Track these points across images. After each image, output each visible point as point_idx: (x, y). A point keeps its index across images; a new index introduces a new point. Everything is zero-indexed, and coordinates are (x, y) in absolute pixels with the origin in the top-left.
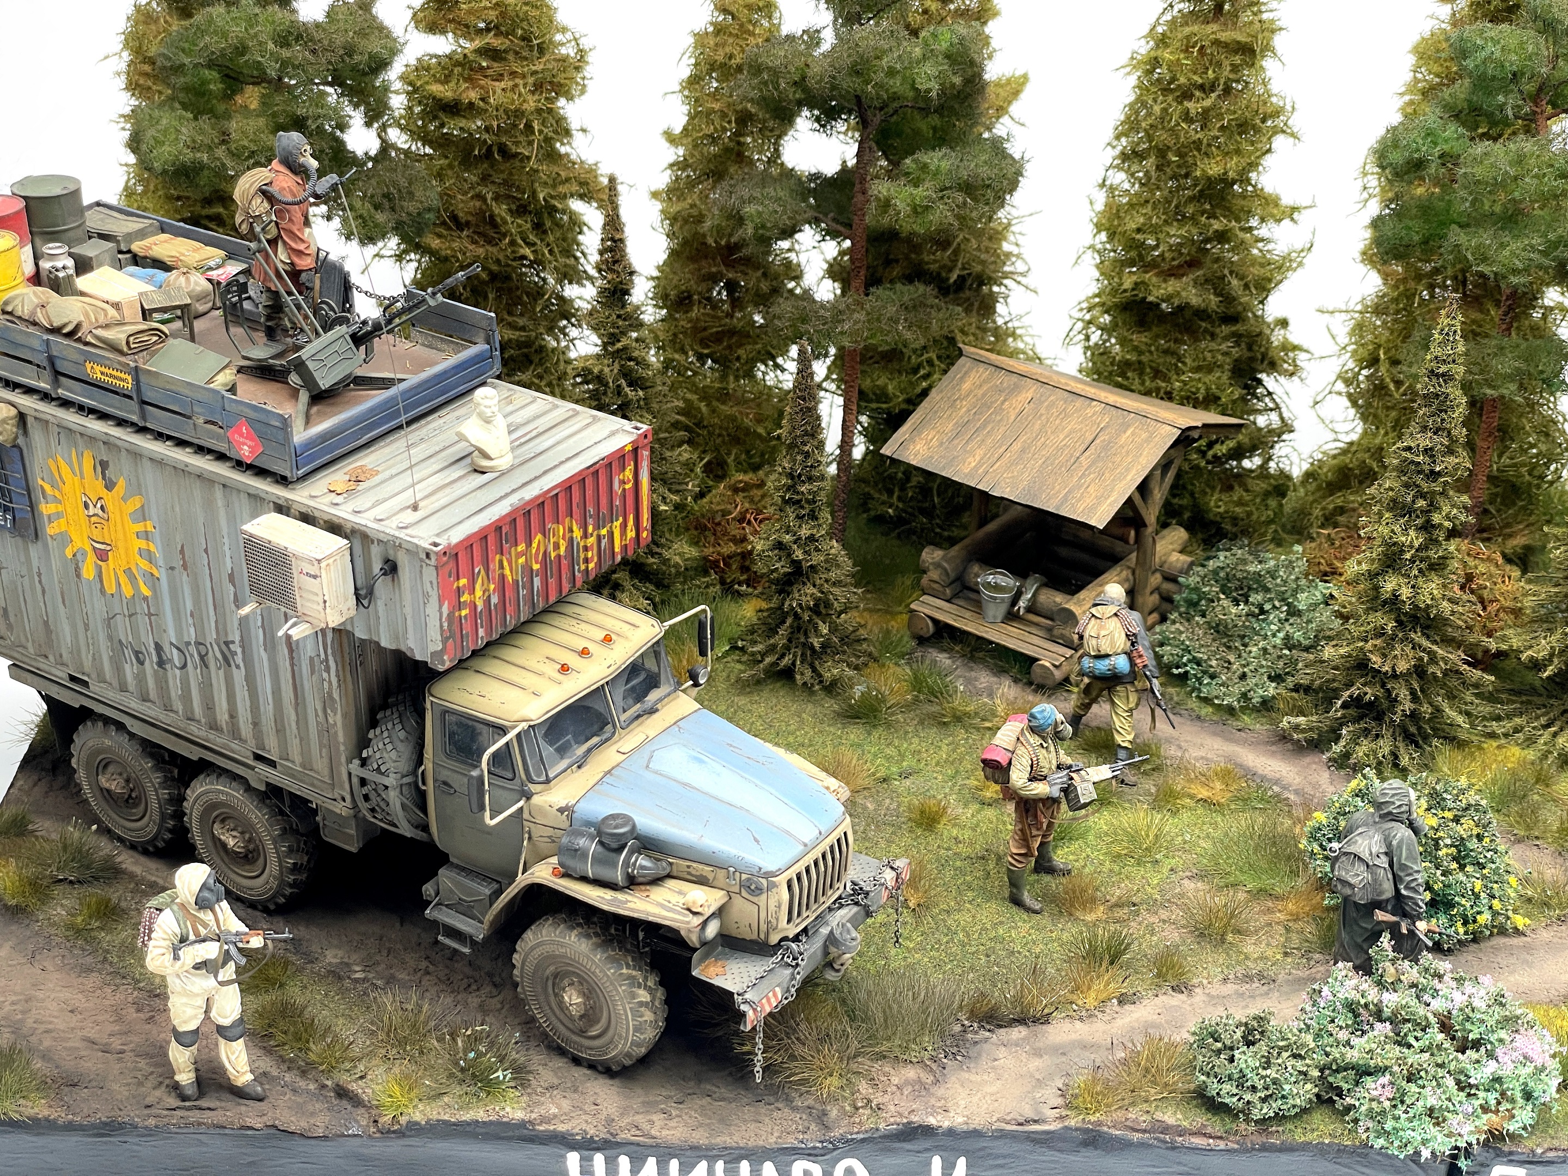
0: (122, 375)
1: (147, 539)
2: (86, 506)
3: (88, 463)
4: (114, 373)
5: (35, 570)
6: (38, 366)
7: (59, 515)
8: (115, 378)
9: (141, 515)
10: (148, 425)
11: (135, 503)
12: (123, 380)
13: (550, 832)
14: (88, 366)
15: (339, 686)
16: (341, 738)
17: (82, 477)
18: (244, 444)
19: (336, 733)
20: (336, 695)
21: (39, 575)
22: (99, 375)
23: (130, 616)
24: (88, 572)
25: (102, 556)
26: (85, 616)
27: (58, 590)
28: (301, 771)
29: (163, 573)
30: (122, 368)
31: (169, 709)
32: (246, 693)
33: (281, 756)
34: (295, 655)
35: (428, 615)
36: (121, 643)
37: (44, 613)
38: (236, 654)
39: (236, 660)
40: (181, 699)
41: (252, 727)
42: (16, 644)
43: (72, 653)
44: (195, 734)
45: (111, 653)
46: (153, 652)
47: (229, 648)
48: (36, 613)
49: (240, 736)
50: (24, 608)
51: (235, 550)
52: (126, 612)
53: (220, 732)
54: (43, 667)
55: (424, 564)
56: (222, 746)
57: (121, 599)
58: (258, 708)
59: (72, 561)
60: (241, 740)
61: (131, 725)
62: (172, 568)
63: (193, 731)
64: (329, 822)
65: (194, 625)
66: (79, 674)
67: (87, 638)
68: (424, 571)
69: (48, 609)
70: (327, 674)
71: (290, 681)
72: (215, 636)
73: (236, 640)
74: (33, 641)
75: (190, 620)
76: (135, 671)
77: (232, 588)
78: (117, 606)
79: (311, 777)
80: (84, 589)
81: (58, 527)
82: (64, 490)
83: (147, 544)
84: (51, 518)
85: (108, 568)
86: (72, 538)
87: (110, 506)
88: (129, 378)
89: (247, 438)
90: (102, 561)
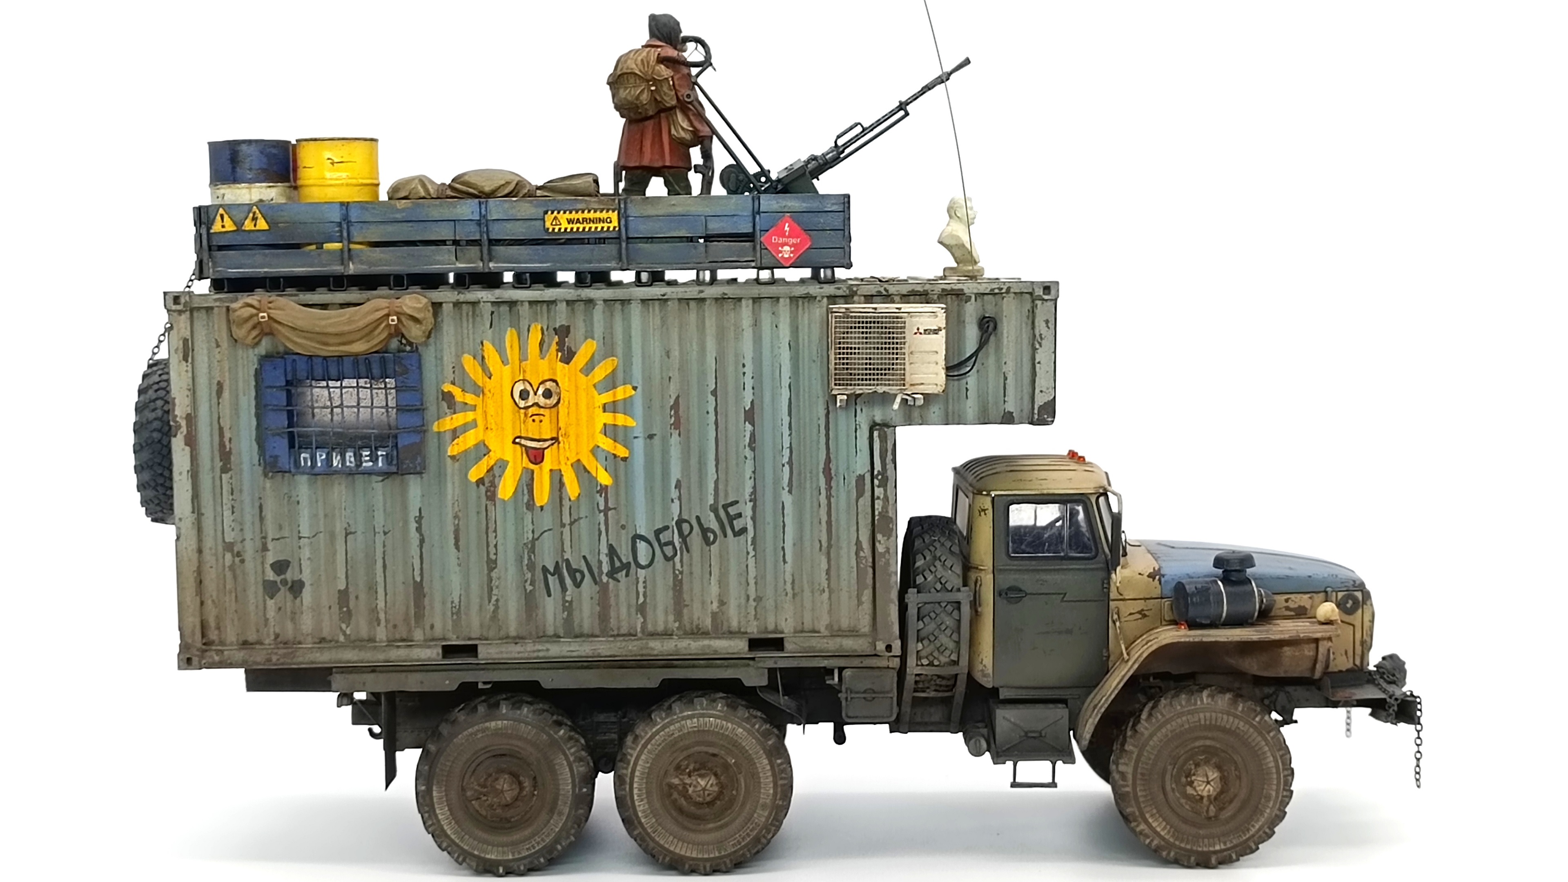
0: (604, 215)
1: (614, 412)
2: (524, 395)
3: (535, 337)
4: (592, 215)
5: (414, 513)
6: (456, 243)
7: (468, 427)
8: (592, 221)
9: (612, 381)
10: (633, 268)
11: (609, 366)
12: (600, 220)
13: (1139, 605)
14: (549, 218)
16: (893, 567)
17: (525, 359)
18: (785, 244)
19: (887, 563)
20: (892, 514)
21: (420, 519)
22: (565, 225)
23: (571, 524)
24: (506, 489)
26: (492, 550)
27: (451, 529)
28: (824, 637)
29: (639, 445)
30: (602, 207)
31: (615, 633)
32: (751, 562)
33: (795, 628)
34: (833, 484)
35: (1039, 363)
36: (545, 570)
37: (417, 572)
38: (740, 515)
39: (738, 524)
40: (642, 609)
41: (754, 604)
42: (353, 638)
43: (458, 613)
44: (655, 652)
45: (529, 588)
46: (605, 559)
47: (727, 513)
48: (400, 578)
49: (729, 627)
50: (380, 579)
51: (758, 377)
52: (566, 520)
53: (697, 633)
54: (398, 654)
55: (1039, 303)
56: (700, 652)
57: (561, 505)
58: (764, 577)
59: (480, 482)
60: (731, 632)
61: (550, 680)
62: (651, 437)
63: (652, 649)
64: (857, 693)
65: (680, 498)
66: (464, 639)
67: (490, 580)
68: (1038, 311)
69: (424, 565)
70: (882, 489)
71: (824, 519)
72: (711, 501)
73: (743, 495)
74: (387, 621)
75: (674, 494)
76: (568, 598)
77: (749, 427)
78: (547, 521)
79: (838, 640)
80: (497, 513)
81: (464, 442)
82: (489, 385)
83: (615, 418)
84: (455, 434)
85: (541, 468)
86: (490, 448)
87: (564, 383)
88: (614, 216)
89: (789, 237)
90: (536, 464)
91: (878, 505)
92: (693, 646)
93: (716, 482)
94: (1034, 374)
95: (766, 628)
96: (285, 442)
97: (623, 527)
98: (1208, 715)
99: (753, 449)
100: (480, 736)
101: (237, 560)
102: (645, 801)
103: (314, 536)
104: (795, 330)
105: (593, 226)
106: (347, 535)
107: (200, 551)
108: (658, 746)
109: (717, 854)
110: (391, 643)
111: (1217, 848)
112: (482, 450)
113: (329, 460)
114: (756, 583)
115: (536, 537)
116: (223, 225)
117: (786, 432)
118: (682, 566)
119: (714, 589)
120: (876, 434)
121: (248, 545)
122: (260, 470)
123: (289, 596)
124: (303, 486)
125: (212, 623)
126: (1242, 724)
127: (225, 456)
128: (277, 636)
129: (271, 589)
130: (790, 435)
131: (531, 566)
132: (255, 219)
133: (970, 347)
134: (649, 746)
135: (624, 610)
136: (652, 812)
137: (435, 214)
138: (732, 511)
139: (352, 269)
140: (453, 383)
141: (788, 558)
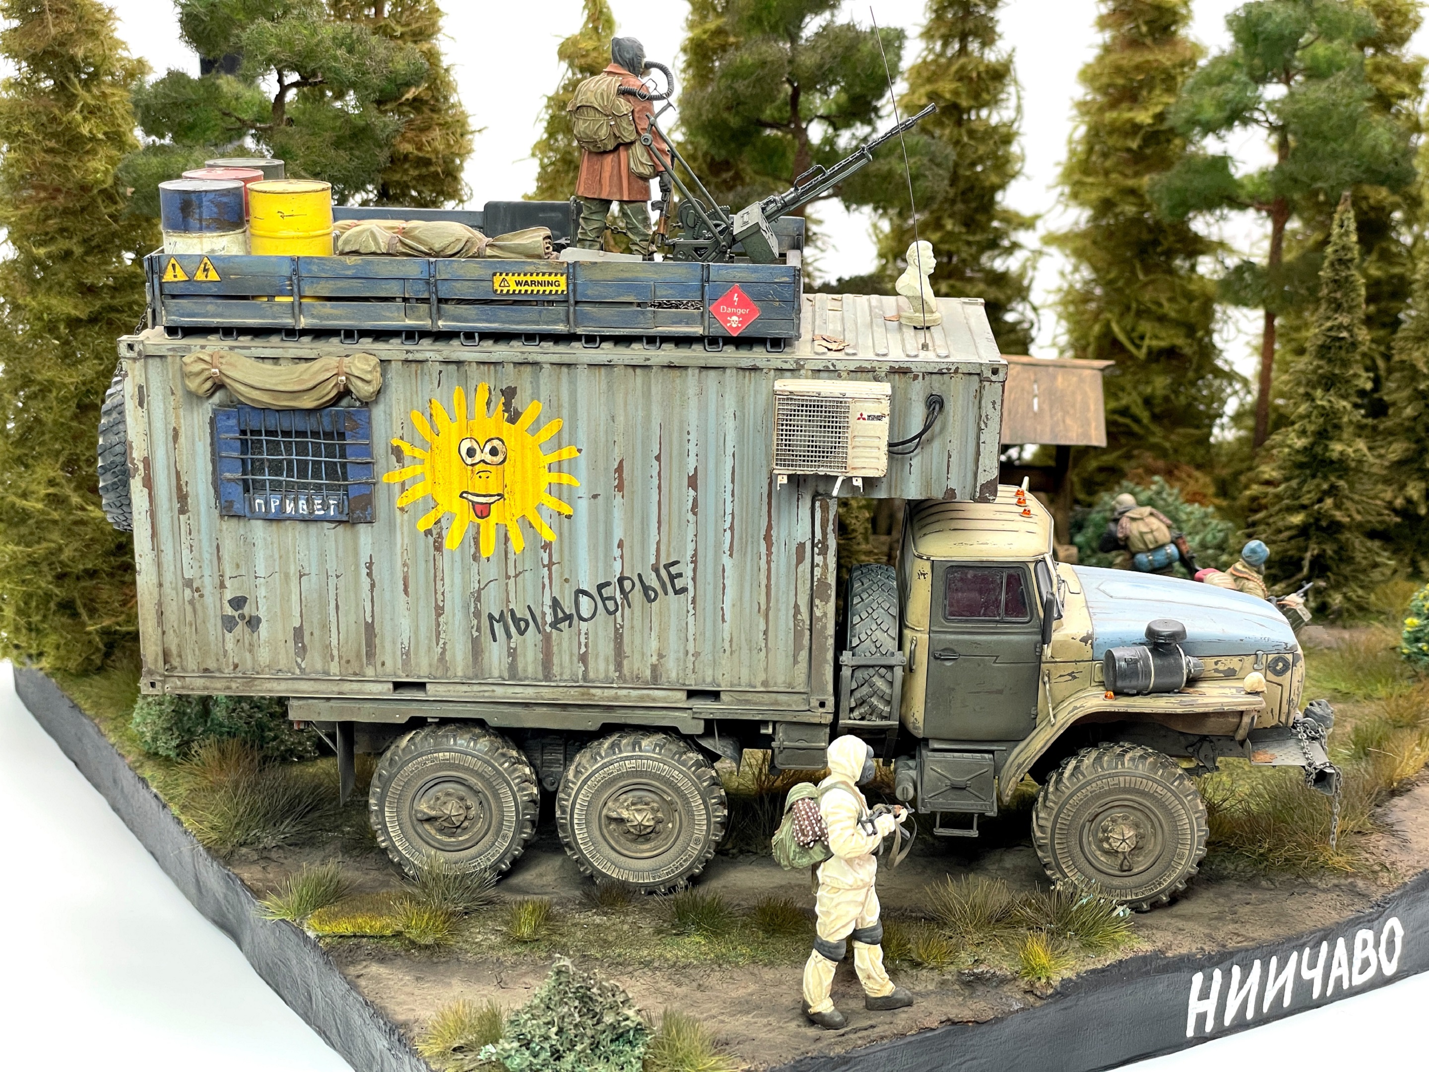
0: (553, 278)
1: (559, 472)
2: (472, 453)
3: (482, 396)
4: (540, 278)
5: (365, 559)
6: (405, 300)
7: (416, 479)
8: (540, 284)
9: (557, 443)
10: (580, 331)
11: (554, 428)
12: (550, 284)
13: (1071, 668)
14: (497, 279)
15: (836, 568)
16: (830, 631)
17: (467, 418)
18: (735, 314)
20: (830, 580)
21: (370, 566)
22: (513, 287)
23: (516, 576)
24: (453, 540)
26: (440, 598)
27: (400, 575)
28: (759, 692)
29: (583, 505)
30: (550, 271)
31: (558, 678)
32: (691, 620)
33: (731, 682)
34: (774, 549)
35: (984, 443)
36: (491, 617)
37: (368, 614)
38: (680, 575)
39: (679, 584)
40: (583, 659)
41: (691, 658)
42: (307, 671)
43: (408, 654)
44: (596, 699)
45: (475, 634)
46: (548, 611)
47: (669, 573)
48: (352, 618)
49: (670, 680)
51: (702, 444)
52: (512, 573)
53: (637, 682)
54: (350, 688)
55: (987, 384)
56: (638, 699)
57: (506, 558)
58: (703, 634)
59: (428, 532)
60: (670, 683)
62: (595, 497)
63: (593, 696)
64: (790, 743)
65: (622, 557)
66: (413, 677)
67: (438, 625)
68: (985, 393)
69: (375, 608)
70: (821, 557)
71: (764, 582)
72: (653, 561)
73: (684, 555)
74: (340, 657)
75: (617, 552)
76: (513, 645)
77: (692, 493)
78: (492, 571)
79: (773, 695)
80: (445, 563)
81: (413, 494)
82: (438, 441)
83: (560, 477)
84: (404, 486)
85: (487, 523)
86: (438, 501)
87: (510, 443)
88: (563, 280)
89: (738, 307)
90: (482, 517)
91: (818, 572)
92: (632, 694)
93: (658, 543)
94: (978, 453)
95: (704, 681)
96: (240, 489)
97: (566, 580)
99: (695, 514)
101: (196, 595)
102: (586, 830)
103: (269, 576)
104: (741, 400)
106: (301, 576)
107: (160, 585)
108: (598, 782)
110: (344, 677)
112: (430, 503)
113: (282, 507)
114: (695, 640)
115: (482, 586)
116: (175, 275)
117: (729, 499)
118: (623, 620)
119: (654, 644)
120: (818, 504)
121: (207, 580)
122: (216, 513)
123: (247, 630)
124: (258, 530)
125: (174, 650)
126: (1159, 787)
127: (183, 498)
128: (236, 666)
129: (229, 623)
130: (732, 501)
131: (477, 614)
132: (206, 270)
133: (916, 426)
134: (590, 782)
135: (566, 658)
137: (384, 272)
138: (674, 570)
140: (402, 438)
141: (727, 617)
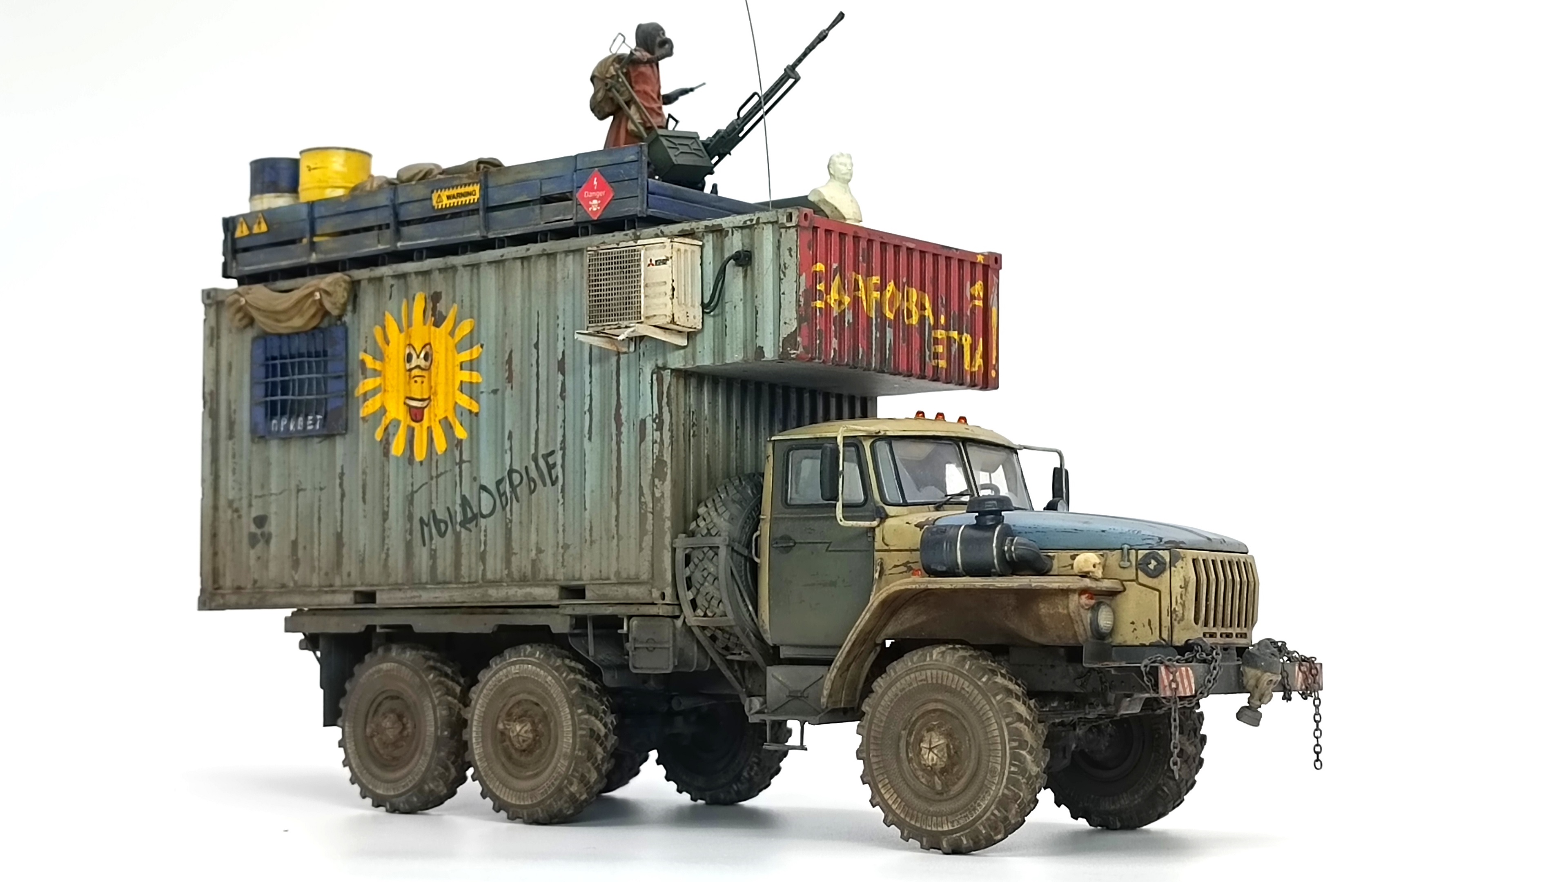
0: (471, 189)
1: (471, 370)
2: (409, 358)
3: (419, 305)
4: (463, 190)
5: (339, 470)
6: (380, 227)
7: (375, 391)
8: (463, 195)
9: (471, 341)
10: (491, 236)
11: (466, 327)
12: (469, 194)
13: (904, 557)
14: (435, 196)
15: (672, 443)
16: (668, 513)
17: (410, 325)
18: (594, 198)
19: (662, 508)
20: (667, 457)
21: (342, 474)
22: (446, 202)
23: (438, 476)
24: (398, 447)
25: (417, 415)
26: (386, 503)
27: (360, 483)
28: (614, 584)
29: (484, 399)
30: (470, 181)
31: (467, 580)
32: (561, 508)
33: (591, 575)
34: (623, 429)
35: (783, 293)
36: (421, 520)
37: (339, 524)
38: (554, 465)
40: (482, 557)
41: (561, 551)
42: (300, 583)
43: (363, 561)
44: (493, 599)
45: (409, 537)
46: (458, 509)
47: (547, 463)
48: (329, 529)
49: (547, 575)
50: (316, 530)
51: (570, 328)
52: (434, 474)
53: (523, 581)
54: (327, 600)
55: (783, 230)
56: (523, 599)
57: (431, 459)
58: (573, 525)
59: (381, 441)
60: (547, 580)
61: (422, 624)
62: (494, 391)
63: (491, 596)
64: (642, 642)
65: (510, 449)
66: (367, 585)
67: (384, 530)
68: (783, 240)
69: (344, 518)
70: (658, 433)
71: (615, 464)
72: (533, 451)
73: (556, 444)
74: (320, 569)
75: (507, 444)
76: (434, 547)
77: (561, 377)
78: (421, 476)
79: (625, 587)
80: (390, 469)
81: (372, 405)
82: (389, 351)
83: (471, 375)
84: (366, 397)
85: (421, 426)
86: (387, 408)
87: (437, 346)
88: (477, 188)
89: (597, 190)
90: (417, 422)
91: (657, 449)
92: (517, 594)
93: (537, 434)
94: (778, 304)
95: (574, 576)
96: (264, 411)
97: (474, 479)
98: (934, 672)
99: (563, 399)
100: (376, 676)
101: (235, 515)
102: (481, 745)
103: (280, 493)
105: (463, 199)
106: (298, 491)
107: (215, 508)
108: (491, 690)
109: (530, 802)
110: (321, 591)
111: (945, 828)
113: (287, 427)
114: (564, 531)
115: (415, 489)
116: (241, 231)
117: (587, 380)
118: (511, 515)
119: (533, 537)
121: (242, 500)
122: (250, 437)
123: (263, 547)
124: (274, 449)
125: (219, 570)
126: (967, 684)
127: (231, 424)
128: (255, 582)
129: (253, 540)
130: (590, 383)
131: (410, 518)
134: (485, 691)
135: (473, 559)
136: (485, 756)
137: (364, 204)
138: (551, 460)
139: (314, 258)
140: (365, 351)
141: (587, 506)
